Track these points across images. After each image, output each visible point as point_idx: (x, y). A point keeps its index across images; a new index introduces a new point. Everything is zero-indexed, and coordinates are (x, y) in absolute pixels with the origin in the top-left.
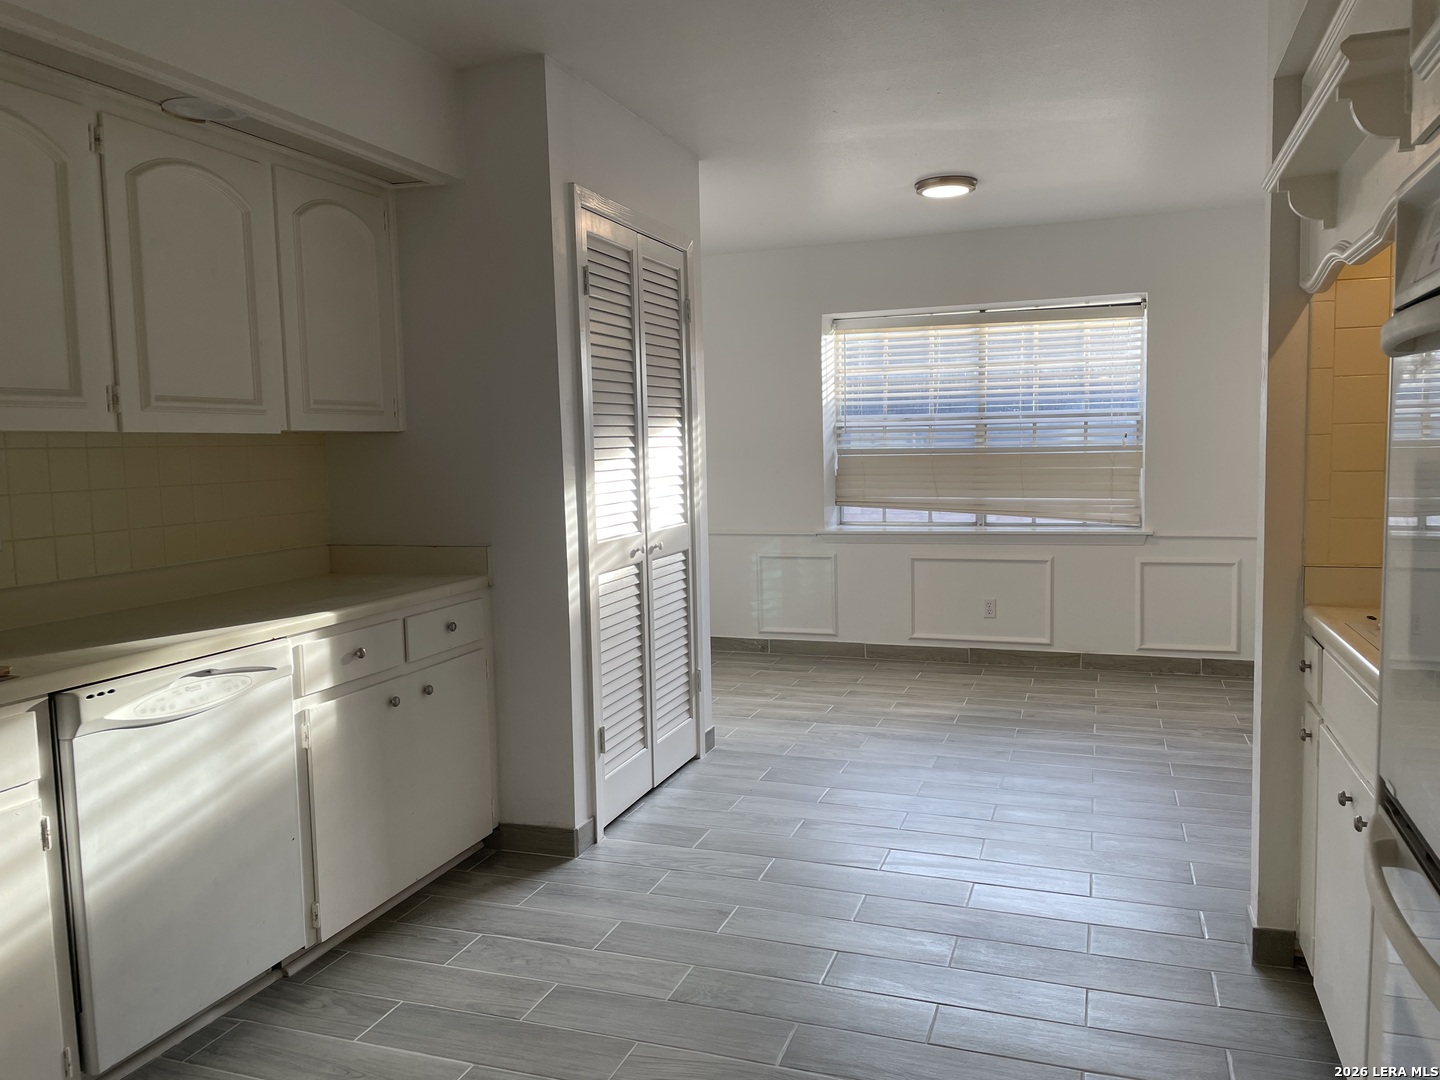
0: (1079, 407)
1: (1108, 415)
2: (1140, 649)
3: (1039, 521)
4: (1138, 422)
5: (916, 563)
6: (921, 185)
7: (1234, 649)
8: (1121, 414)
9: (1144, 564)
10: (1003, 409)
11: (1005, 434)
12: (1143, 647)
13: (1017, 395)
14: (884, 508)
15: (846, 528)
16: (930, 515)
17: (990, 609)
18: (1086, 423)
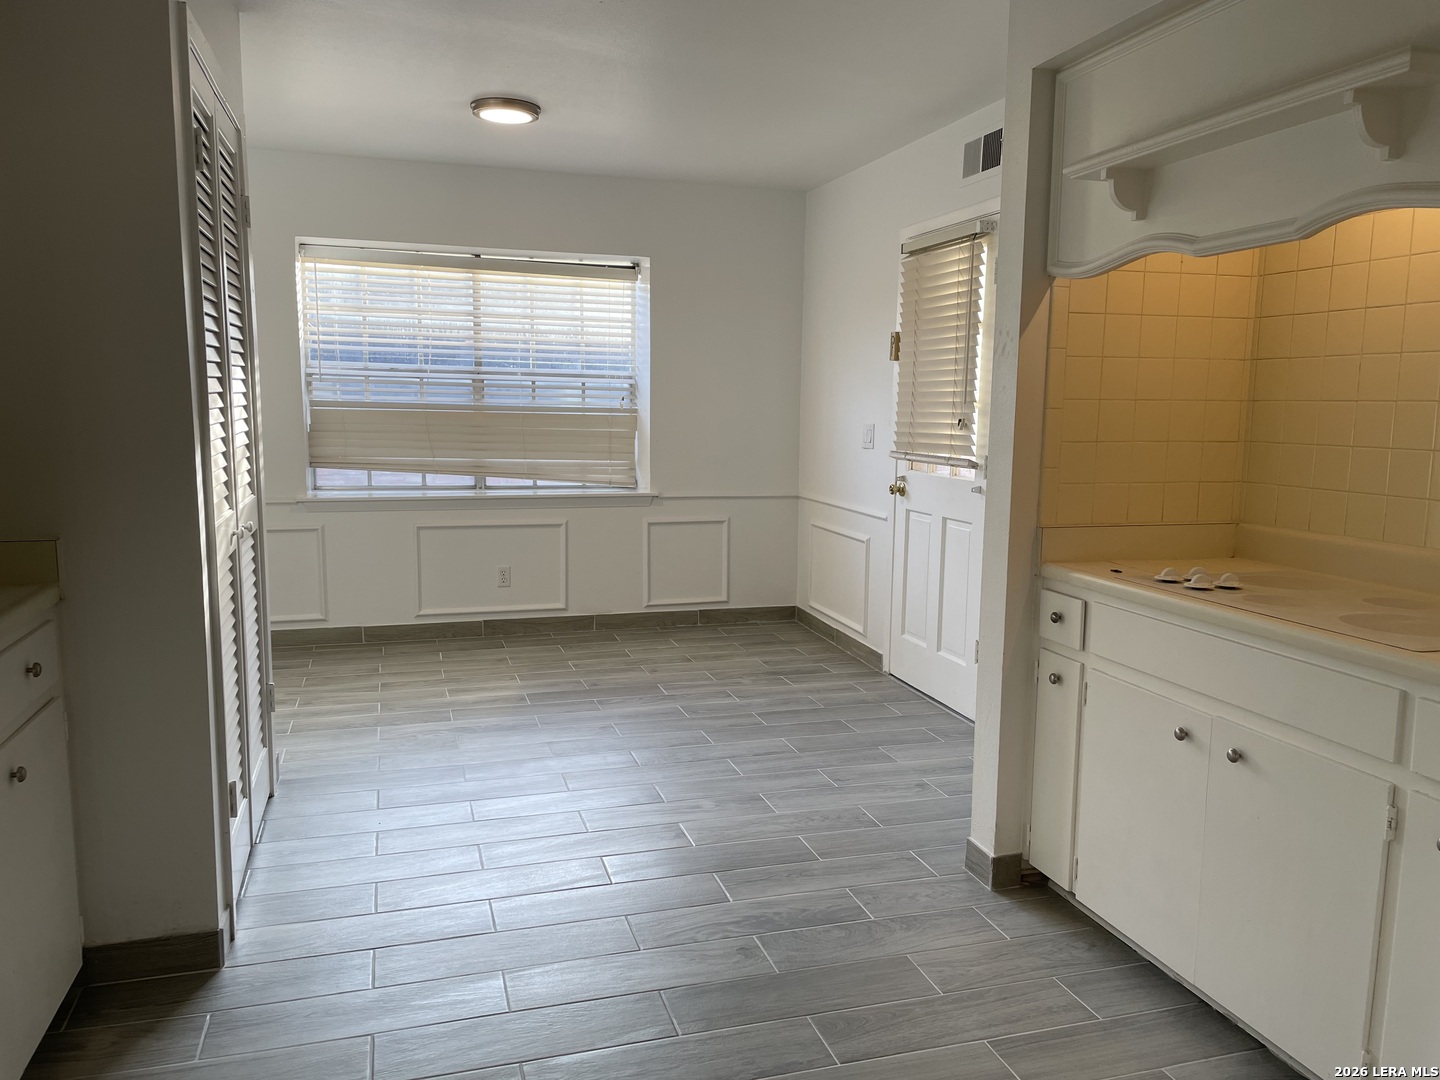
0: (575, 368)
1: (603, 377)
2: (648, 606)
3: (540, 483)
4: (631, 385)
5: (421, 532)
6: (479, 103)
7: (725, 599)
8: (619, 377)
9: (650, 524)
10: (499, 365)
11: (504, 392)
12: (650, 604)
13: (515, 350)
14: (370, 470)
15: (322, 495)
16: (424, 478)
17: (505, 578)
18: (583, 384)
